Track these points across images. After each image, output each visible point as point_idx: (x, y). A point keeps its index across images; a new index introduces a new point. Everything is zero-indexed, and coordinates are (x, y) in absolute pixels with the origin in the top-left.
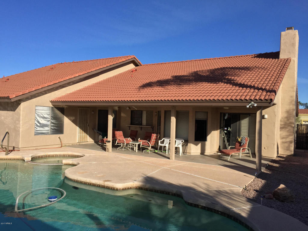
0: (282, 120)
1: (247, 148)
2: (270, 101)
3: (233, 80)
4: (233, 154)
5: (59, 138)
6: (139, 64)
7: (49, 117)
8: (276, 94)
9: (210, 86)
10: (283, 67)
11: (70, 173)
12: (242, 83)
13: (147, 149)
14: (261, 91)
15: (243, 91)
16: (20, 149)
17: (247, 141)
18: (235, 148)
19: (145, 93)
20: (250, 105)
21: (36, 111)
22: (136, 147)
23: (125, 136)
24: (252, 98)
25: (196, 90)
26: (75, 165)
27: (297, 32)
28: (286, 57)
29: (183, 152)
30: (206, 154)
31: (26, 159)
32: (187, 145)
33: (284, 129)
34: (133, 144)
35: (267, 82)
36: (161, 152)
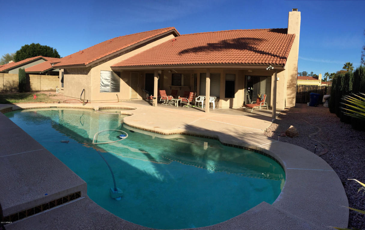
0: (288, 82)
1: (265, 102)
2: (282, 65)
3: (255, 48)
4: (255, 107)
5: (117, 95)
6: (178, 35)
7: (110, 79)
8: (286, 61)
9: (238, 52)
10: (290, 40)
11: (128, 121)
12: (263, 51)
13: (186, 104)
14: (276, 57)
15: (264, 57)
16: (91, 102)
17: (265, 97)
18: (256, 103)
19: (185, 58)
20: (269, 68)
21: (101, 74)
22: (177, 103)
23: (168, 94)
24: (270, 62)
25: (227, 55)
26: (130, 115)
27: (300, 13)
28: (292, 33)
29: (216, 107)
30: (233, 108)
31: (95, 109)
32: (218, 101)
33: (289, 89)
34: (174, 101)
35: (280, 51)
36: (198, 107)
